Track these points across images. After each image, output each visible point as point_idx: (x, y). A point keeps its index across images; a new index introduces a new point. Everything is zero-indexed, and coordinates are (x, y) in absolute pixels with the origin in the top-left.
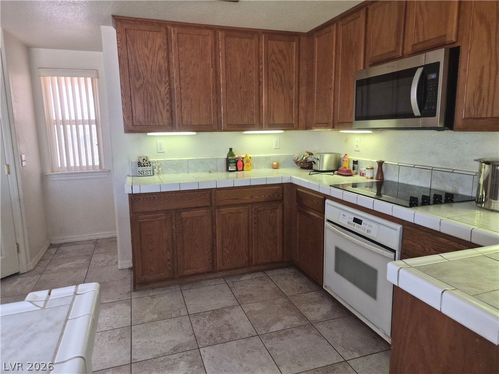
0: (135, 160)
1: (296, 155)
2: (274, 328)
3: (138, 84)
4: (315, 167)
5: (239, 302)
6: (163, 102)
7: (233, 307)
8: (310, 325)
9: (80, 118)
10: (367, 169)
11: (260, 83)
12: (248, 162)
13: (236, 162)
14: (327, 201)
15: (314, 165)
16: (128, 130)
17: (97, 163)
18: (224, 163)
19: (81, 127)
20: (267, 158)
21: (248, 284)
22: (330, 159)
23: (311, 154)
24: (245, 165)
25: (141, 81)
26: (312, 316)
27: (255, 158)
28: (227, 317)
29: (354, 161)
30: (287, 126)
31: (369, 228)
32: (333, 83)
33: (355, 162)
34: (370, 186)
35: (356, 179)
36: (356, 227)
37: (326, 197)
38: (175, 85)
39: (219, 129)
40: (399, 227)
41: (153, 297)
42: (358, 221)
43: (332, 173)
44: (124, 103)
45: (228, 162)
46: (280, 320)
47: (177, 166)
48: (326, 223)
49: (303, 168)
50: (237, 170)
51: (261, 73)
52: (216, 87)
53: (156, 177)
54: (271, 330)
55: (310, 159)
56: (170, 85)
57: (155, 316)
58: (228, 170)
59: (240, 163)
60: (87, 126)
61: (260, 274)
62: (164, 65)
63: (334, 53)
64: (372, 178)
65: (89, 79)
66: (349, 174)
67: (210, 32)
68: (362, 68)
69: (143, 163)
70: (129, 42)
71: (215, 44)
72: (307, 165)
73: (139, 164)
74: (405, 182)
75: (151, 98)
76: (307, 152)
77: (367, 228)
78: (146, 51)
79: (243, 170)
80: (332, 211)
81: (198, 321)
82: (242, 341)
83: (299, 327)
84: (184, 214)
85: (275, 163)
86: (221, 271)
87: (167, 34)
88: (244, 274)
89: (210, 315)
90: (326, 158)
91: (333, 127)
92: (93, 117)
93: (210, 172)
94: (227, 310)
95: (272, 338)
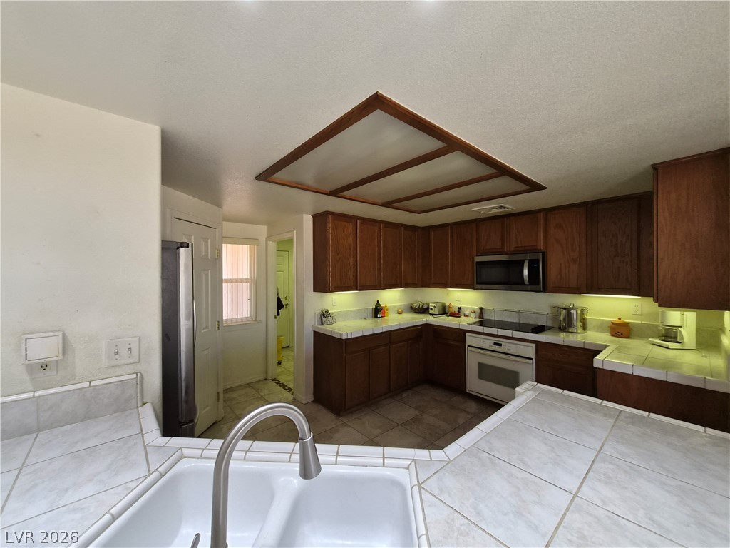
0: (319, 312)
4: (430, 312)
6: (351, 270)
10: (471, 312)
12: (387, 310)
14: (467, 334)
18: (371, 311)
20: (394, 307)
27: (390, 306)
29: (458, 307)
36: (497, 348)
37: (467, 331)
40: (534, 345)
42: (498, 344)
43: (446, 315)
48: (468, 348)
55: (422, 307)
62: (353, 244)
69: (326, 315)
73: (324, 315)
74: (500, 319)
75: (345, 267)
77: (507, 348)
78: (343, 235)
80: (471, 340)
85: (400, 310)
87: (356, 225)
90: (438, 305)
93: (365, 319)
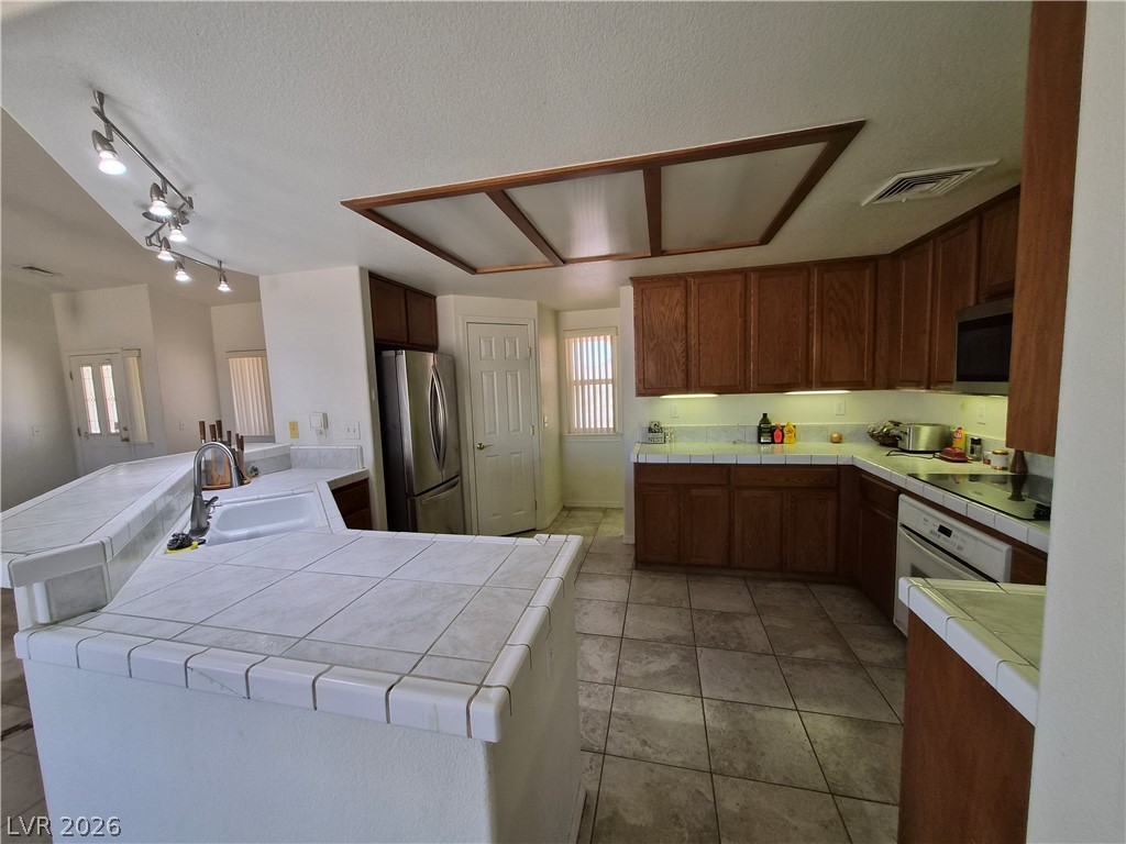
0: (647, 425)
1: (872, 426)
2: (799, 654)
3: (652, 346)
4: (900, 444)
5: (759, 612)
6: (678, 361)
7: (749, 615)
8: (858, 666)
9: (597, 377)
10: (994, 453)
11: (809, 330)
12: (790, 431)
13: (772, 431)
14: (902, 496)
15: (900, 442)
16: (639, 394)
17: (611, 426)
18: (755, 431)
19: (598, 386)
20: (822, 428)
21: (777, 593)
22: (932, 433)
23: (897, 424)
24: (786, 436)
25: (655, 341)
26: (863, 655)
27: (802, 427)
28: (737, 624)
29: (972, 439)
30: (854, 385)
31: (962, 545)
32: (928, 323)
33: (977, 442)
34: (1002, 481)
35: (975, 467)
36: (941, 540)
37: (901, 490)
38: (693, 341)
39: (746, 390)
40: (1005, 547)
41: (654, 580)
42: (945, 531)
43: (931, 456)
44: (637, 366)
45: (760, 431)
46: (812, 647)
47: (692, 433)
48: (900, 529)
49: (883, 444)
50: (773, 442)
51: (811, 316)
52: (745, 339)
53: (667, 444)
54: (796, 655)
55: (895, 432)
56: (687, 342)
57: (654, 600)
58: (759, 442)
59: (777, 433)
60: (604, 386)
61: (800, 586)
62: (681, 320)
63: (930, 282)
64: (1004, 469)
65: (609, 337)
66: (961, 458)
67: (740, 277)
68: (972, 303)
69: (654, 429)
70: (645, 301)
71: (746, 288)
72: (890, 440)
73: (650, 430)
75: (665, 358)
76: (892, 422)
77: (959, 542)
78: (662, 308)
79: (782, 442)
80: (908, 511)
81: (700, 618)
82: (752, 656)
83: (839, 663)
84: (694, 492)
85: (835, 435)
86: (740, 568)
87: (686, 288)
88: (774, 580)
89: (717, 616)
90: (925, 433)
91: (928, 388)
92: (610, 377)
93: (734, 443)
94: (740, 616)
95: (793, 663)
